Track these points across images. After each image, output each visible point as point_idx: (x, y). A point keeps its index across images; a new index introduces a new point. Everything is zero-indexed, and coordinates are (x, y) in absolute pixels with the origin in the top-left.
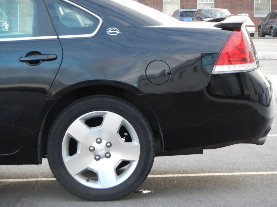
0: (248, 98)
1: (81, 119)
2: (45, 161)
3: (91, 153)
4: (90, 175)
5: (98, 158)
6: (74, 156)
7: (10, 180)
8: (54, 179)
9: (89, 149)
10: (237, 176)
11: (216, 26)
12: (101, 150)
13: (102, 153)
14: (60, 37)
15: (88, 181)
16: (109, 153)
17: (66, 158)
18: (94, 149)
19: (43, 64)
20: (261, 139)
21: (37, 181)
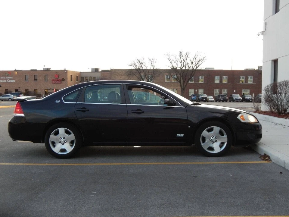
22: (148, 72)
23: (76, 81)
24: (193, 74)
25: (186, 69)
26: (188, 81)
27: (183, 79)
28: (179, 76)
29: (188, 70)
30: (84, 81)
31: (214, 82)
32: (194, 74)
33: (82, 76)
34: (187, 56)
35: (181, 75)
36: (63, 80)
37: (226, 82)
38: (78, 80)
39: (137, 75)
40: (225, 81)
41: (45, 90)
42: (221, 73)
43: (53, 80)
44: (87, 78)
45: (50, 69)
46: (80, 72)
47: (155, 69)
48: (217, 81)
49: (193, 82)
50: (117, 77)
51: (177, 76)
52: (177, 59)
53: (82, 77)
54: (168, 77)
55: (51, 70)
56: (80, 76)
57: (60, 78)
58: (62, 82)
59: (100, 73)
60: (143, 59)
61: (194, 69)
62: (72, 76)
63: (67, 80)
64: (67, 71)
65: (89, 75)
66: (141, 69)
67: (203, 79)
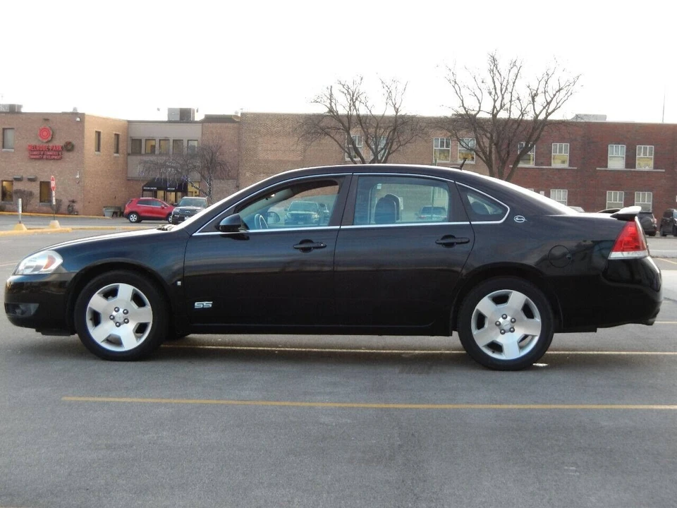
0: (639, 282)
1: (489, 297)
2: (455, 334)
3: (497, 327)
4: (496, 347)
5: (503, 332)
6: (482, 330)
7: (417, 352)
8: (464, 352)
9: (496, 324)
10: (624, 355)
11: (611, 216)
12: (506, 325)
13: (507, 328)
14: (472, 223)
15: (493, 352)
16: (513, 328)
17: (475, 332)
18: (500, 324)
19: (457, 247)
20: (651, 320)
21: (441, 354)
22: (377, 127)
23: (113, 150)
24: (534, 138)
25: (512, 117)
26: (517, 162)
27: (498, 152)
28: (486, 142)
29: (519, 123)
30: (143, 152)
31: (607, 167)
32: (538, 137)
33: (137, 134)
34: (515, 70)
35: (491, 139)
36: (69, 147)
37: (648, 166)
38: (120, 151)
39: (337, 137)
40: (645, 161)
41: (2, 181)
42: (631, 135)
43: (33, 149)
44: (153, 143)
45: (20, 107)
46: (129, 122)
47: (402, 117)
48: (616, 161)
49: (531, 165)
50: (260, 140)
51: (478, 143)
52: (479, 81)
53: (133, 140)
54: (442, 146)
55: (23, 110)
56: (128, 133)
57: (59, 142)
58: (66, 154)
59: (199, 127)
60: (359, 81)
61: (541, 117)
62: (99, 134)
63: (82, 147)
64: (82, 116)
65: (158, 134)
66: (351, 115)
67: (566, 156)
